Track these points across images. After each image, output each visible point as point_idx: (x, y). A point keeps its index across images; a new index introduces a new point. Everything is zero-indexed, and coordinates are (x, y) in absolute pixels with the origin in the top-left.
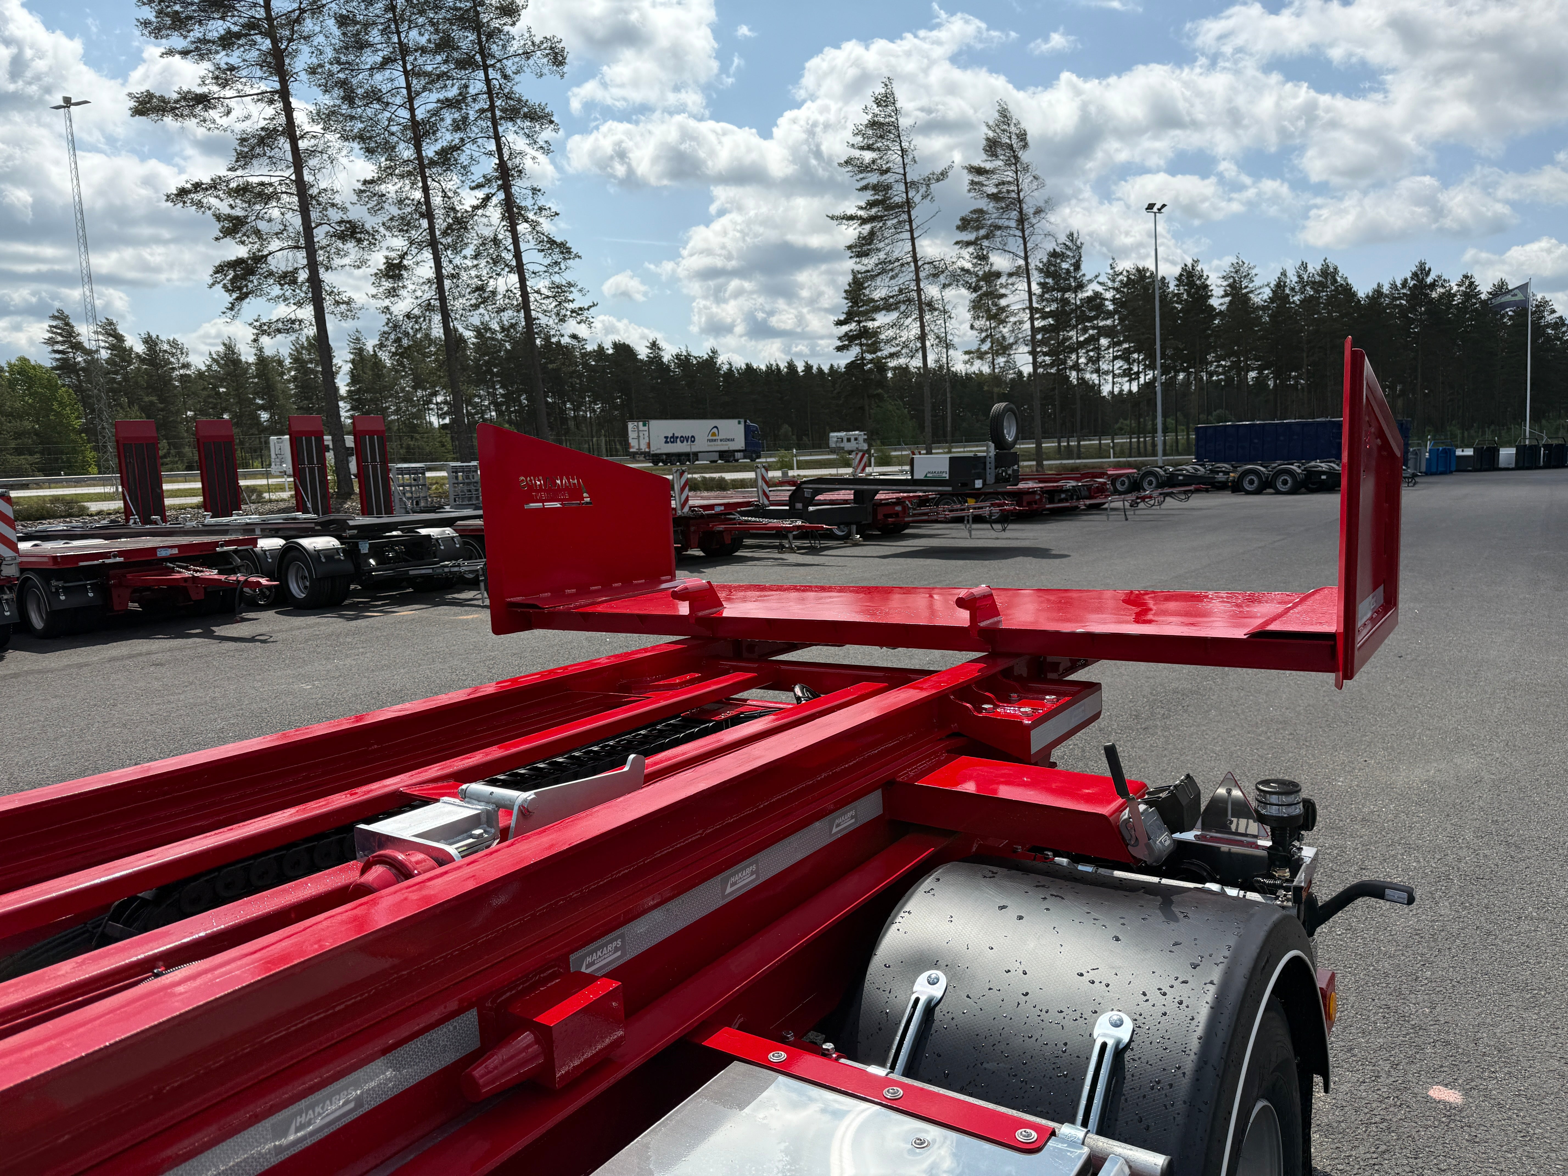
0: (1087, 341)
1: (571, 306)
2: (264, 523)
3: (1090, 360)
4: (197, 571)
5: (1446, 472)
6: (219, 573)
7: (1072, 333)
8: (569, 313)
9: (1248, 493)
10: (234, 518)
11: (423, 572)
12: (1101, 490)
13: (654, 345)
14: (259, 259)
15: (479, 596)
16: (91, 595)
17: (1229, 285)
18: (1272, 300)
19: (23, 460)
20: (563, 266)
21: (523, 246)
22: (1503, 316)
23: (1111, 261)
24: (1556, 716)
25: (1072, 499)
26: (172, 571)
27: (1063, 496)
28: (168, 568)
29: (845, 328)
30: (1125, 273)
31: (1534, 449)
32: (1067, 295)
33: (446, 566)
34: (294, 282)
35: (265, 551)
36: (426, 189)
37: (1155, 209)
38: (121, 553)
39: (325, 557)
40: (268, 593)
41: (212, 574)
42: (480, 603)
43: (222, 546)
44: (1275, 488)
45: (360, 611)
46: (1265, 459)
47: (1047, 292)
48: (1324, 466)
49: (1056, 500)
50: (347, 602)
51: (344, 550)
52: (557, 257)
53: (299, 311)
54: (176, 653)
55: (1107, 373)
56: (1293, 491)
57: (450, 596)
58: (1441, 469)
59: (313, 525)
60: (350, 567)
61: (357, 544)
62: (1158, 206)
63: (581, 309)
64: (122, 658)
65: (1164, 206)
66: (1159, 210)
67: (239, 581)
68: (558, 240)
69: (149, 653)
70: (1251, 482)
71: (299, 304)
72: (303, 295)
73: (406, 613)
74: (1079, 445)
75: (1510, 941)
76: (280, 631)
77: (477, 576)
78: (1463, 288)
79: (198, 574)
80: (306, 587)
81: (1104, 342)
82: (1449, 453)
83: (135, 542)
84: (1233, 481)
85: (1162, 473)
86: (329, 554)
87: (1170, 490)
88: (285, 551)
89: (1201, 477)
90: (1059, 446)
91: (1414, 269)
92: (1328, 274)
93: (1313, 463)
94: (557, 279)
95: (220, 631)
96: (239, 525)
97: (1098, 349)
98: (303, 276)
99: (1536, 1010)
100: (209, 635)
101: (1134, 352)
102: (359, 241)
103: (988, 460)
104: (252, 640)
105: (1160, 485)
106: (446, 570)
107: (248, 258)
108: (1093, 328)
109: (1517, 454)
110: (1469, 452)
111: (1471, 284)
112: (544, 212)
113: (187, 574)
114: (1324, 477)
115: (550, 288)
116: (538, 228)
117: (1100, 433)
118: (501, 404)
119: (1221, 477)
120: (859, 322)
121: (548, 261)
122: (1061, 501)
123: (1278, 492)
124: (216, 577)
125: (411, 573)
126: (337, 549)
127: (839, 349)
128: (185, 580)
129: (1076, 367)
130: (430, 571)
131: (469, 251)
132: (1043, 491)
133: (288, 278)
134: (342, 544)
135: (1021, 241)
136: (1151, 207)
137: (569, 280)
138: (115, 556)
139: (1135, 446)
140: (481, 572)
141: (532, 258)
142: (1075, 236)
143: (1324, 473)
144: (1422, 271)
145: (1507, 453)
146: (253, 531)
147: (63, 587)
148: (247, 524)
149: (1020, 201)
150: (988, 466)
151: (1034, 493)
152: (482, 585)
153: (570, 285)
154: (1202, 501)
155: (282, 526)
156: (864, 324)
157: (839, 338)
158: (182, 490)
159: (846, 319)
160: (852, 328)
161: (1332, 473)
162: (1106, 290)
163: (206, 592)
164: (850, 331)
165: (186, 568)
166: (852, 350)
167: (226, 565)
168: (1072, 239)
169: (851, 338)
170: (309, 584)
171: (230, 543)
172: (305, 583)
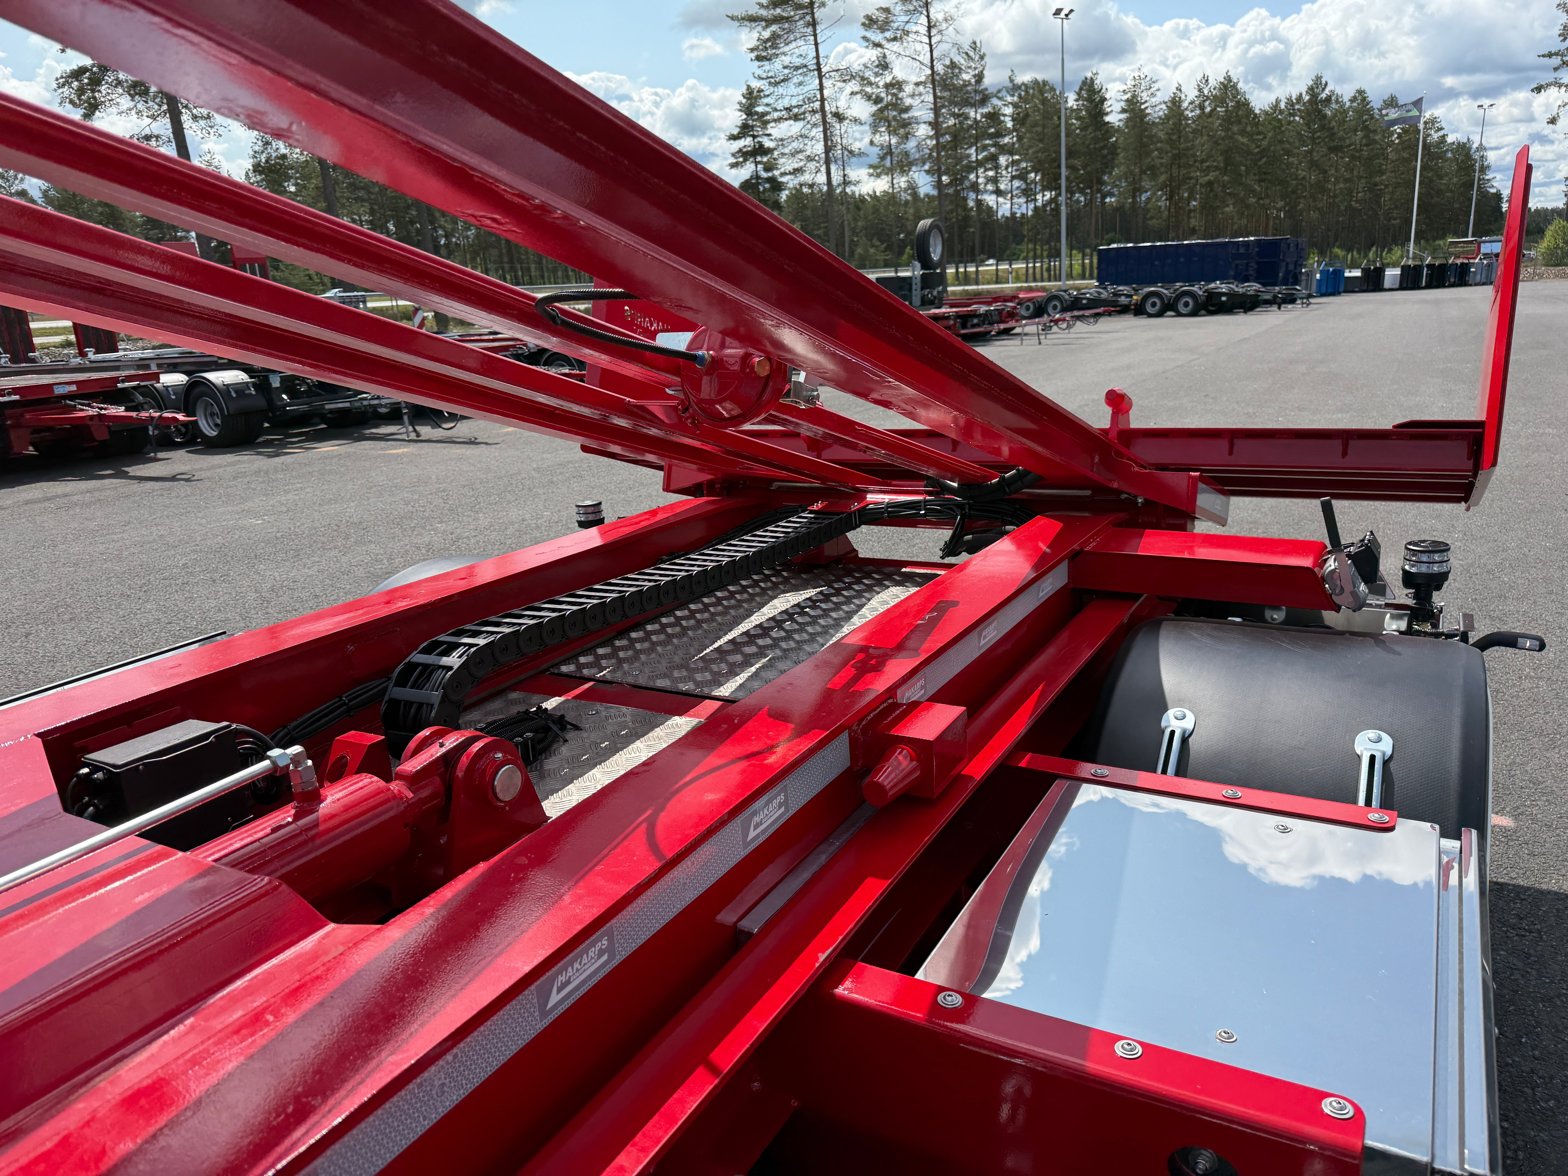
0: (987, 159)
2: (158, 358)
3: (989, 180)
4: (101, 409)
5: (1335, 293)
6: (126, 410)
7: (972, 151)
9: (1150, 316)
10: (121, 353)
11: (340, 405)
12: (1012, 315)
15: (404, 430)
17: (1127, 101)
18: (1167, 117)
22: (1392, 134)
23: (1010, 73)
24: (1502, 509)
25: (984, 324)
26: (74, 409)
27: (975, 321)
28: (70, 406)
29: (740, 144)
30: (1023, 88)
31: (1418, 269)
32: (966, 110)
33: (367, 399)
34: (145, 92)
35: (166, 387)
37: (1062, 15)
38: (15, 391)
39: (236, 392)
40: (183, 430)
41: (119, 411)
42: (404, 437)
43: (123, 381)
44: (1177, 310)
45: (277, 448)
46: (1168, 280)
47: (946, 105)
48: (1224, 288)
49: (969, 325)
50: (261, 439)
51: (254, 384)
53: (154, 125)
54: (97, 494)
55: (1005, 194)
56: (1194, 314)
57: (367, 431)
58: (1330, 290)
59: (217, 359)
60: (262, 402)
61: (267, 378)
62: (1065, 11)
64: (39, 501)
65: (1071, 11)
66: (1067, 15)
67: (152, 418)
69: (65, 495)
70: (1154, 305)
71: (154, 118)
72: (156, 107)
73: (328, 448)
74: (977, 271)
75: (1518, 697)
76: (201, 469)
77: (400, 409)
78: (1355, 104)
79: (103, 412)
80: (217, 426)
82: (1338, 273)
83: (25, 380)
84: (1136, 304)
85: (1067, 297)
86: (240, 389)
87: (1081, 313)
88: (190, 387)
89: (1104, 300)
90: (957, 272)
91: (1310, 83)
92: (1228, 87)
93: (1212, 285)
95: (134, 470)
96: (132, 360)
97: (997, 167)
99: (1557, 750)
100: (125, 476)
101: (1031, 172)
103: (914, 281)
104: (173, 478)
105: (1064, 310)
106: (365, 403)
108: (993, 145)
109: (1401, 275)
110: (1357, 273)
111: (1364, 99)
113: (91, 412)
114: (1224, 299)
117: (997, 258)
119: (1123, 300)
120: (754, 137)
122: (974, 326)
123: (1180, 315)
124: (124, 414)
125: (327, 407)
126: (247, 383)
127: (734, 165)
128: (91, 418)
129: (975, 187)
130: (348, 405)
132: (958, 316)
133: (138, 88)
134: (251, 377)
135: (927, 48)
136: (1058, 12)
138: (9, 394)
140: (403, 405)
142: (978, 44)
143: (1224, 294)
144: (1317, 85)
145: (1392, 274)
146: (148, 367)
148: (141, 359)
150: (914, 287)
151: (948, 318)
152: (406, 418)
154: (1107, 324)
155: (179, 360)
156: (759, 139)
157: (733, 155)
158: (51, 328)
159: (739, 133)
160: (747, 143)
161: (1231, 295)
162: (1005, 105)
163: (110, 432)
164: (745, 146)
165: (89, 405)
166: (746, 167)
167: (133, 401)
168: (975, 49)
169: (746, 155)
170: (219, 421)
171: (129, 378)
172: (214, 420)
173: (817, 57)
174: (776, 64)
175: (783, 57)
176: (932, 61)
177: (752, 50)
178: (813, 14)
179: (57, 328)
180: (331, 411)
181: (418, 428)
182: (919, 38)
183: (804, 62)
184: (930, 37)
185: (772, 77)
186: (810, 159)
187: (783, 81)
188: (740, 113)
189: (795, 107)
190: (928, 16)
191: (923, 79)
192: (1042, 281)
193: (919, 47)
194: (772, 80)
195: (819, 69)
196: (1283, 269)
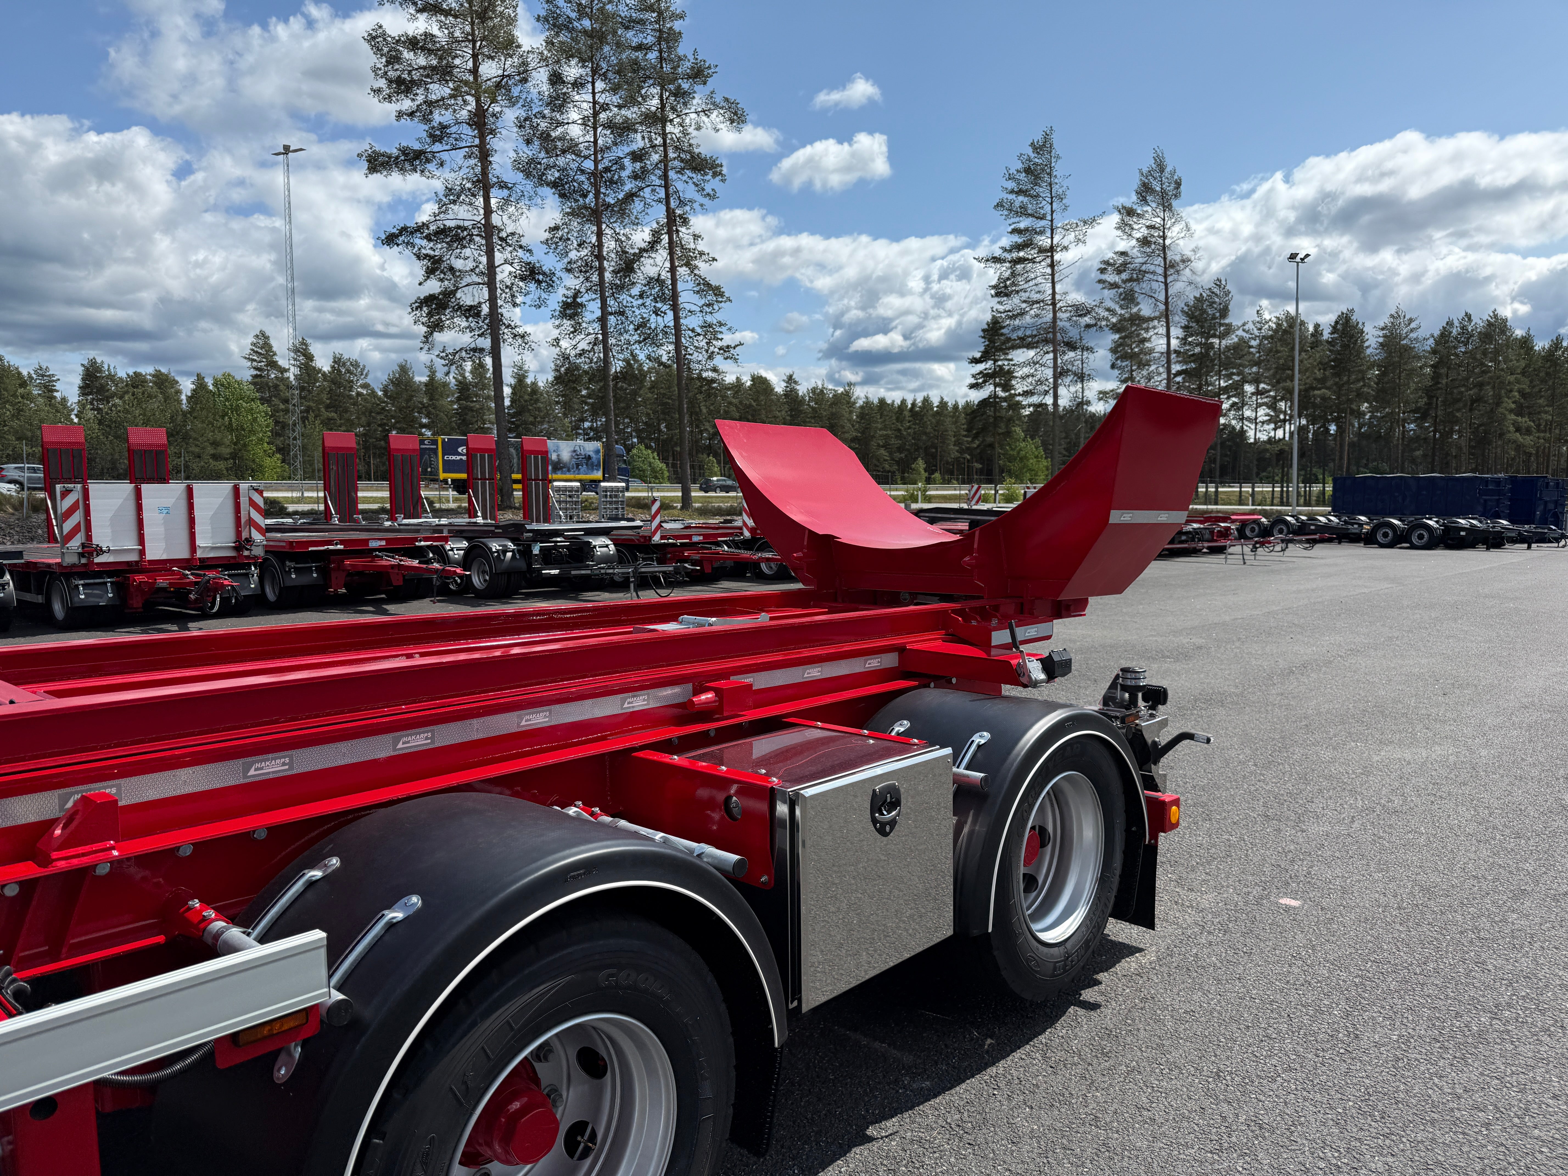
0: (1230, 387)
1: (719, 344)
2: (451, 525)
3: (1234, 406)
4: (401, 560)
7: (1215, 379)
8: (716, 350)
9: (1382, 546)
10: (420, 520)
11: (583, 572)
12: (1224, 534)
13: (790, 379)
14: (448, 294)
16: (315, 575)
19: (221, 465)
20: (716, 307)
21: (680, 286)
26: (380, 559)
27: (1184, 538)
28: (378, 556)
29: (981, 367)
30: (1273, 321)
32: (1212, 340)
33: (603, 568)
34: (478, 315)
35: (452, 548)
36: (600, 234)
37: (1298, 259)
38: (342, 542)
40: (459, 581)
41: (415, 563)
43: (420, 541)
44: (1411, 542)
46: (1401, 513)
47: (1192, 335)
48: (1464, 522)
50: (517, 596)
51: (519, 551)
52: (711, 298)
53: (479, 341)
55: (1249, 419)
56: (1430, 547)
59: (493, 528)
60: (522, 565)
61: (530, 546)
62: (1301, 256)
63: (728, 347)
65: (1307, 255)
66: (1302, 259)
67: (437, 570)
68: (713, 283)
70: (1386, 535)
71: (480, 335)
72: (484, 327)
74: (1217, 492)
77: (628, 578)
79: (402, 563)
80: (485, 580)
81: (1249, 388)
83: (349, 535)
84: (1366, 533)
85: (1294, 522)
88: (471, 549)
89: (1332, 527)
93: (1452, 519)
94: (709, 318)
96: (428, 526)
97: (1241, 395)
98: (485, 309)
101: (1280, 401)
102: (539, 282)
105: (1287, 533)
106: (603, 571)
107: (439, 294)
108: (1238, 374)
112: (703, 256)
113: (394, 562)
114: (1463, 533)
115: (702, 327)
116: (696, 272)
117: (1241, 480)
118: (642, 430)
119: (1353, 529)
120: (995, 361)
121: (702, 302)
123: (1413, 547)
124: (417, 566)
125: (573, 572)
126: (513, 549)
127: (972, 386)
128: (393, 566)
131: (635, 291)
133: (472, 312)
134: (518, 545)
135: (1163, 286)
136: (1293, 256)
137: (719, 319)
138: (338, 545)
139: (1277, 495)
140: (631, 575)
141: (688, 298)
142: (1223, 282)
143: (1464, 529)
146: (441, 532)
147: (294, 568)
149: (1164, 248)
152: (632, 585)
153: (721, 324)
154: (1322, 551)
155: (466, 528)
156: (1000, 363)
157: (973, 376)
158: (371, 497)
159: (982, 357)
160: (987, 366)
161: (1472, 529)
162: (1252, 338)
163: (404, 580)
164: (986, 369)
165: (393, 557)
166: (986, 388)
167: (425, 557)
168: (1220, 286)
169: (987, 377)
170: (487, 578)
171: (426, 539)
172: (484, 577)
173: (1054, 293)
174: (1014, 300)
175: (1023, 294)
176: (1167, 298)
177: (994, 287)
178: (1052, 257)
179: (376, 498)
180: (576, 576)
181: (639, 593)
182: (1155, 278)
183: (1041, 298)
184: (1166, 277)
185: (1009, 311)
186: (1040, 382)
187: (1018, 314)
188: (983, 340)
189: (1028, 337)
190: (1165, 259)
191: (1157, 314)
192: (1272, 505)
193: (1155, 285)
194: (1011, 314)
195: (1054, 304)
196: (1541, 507)
